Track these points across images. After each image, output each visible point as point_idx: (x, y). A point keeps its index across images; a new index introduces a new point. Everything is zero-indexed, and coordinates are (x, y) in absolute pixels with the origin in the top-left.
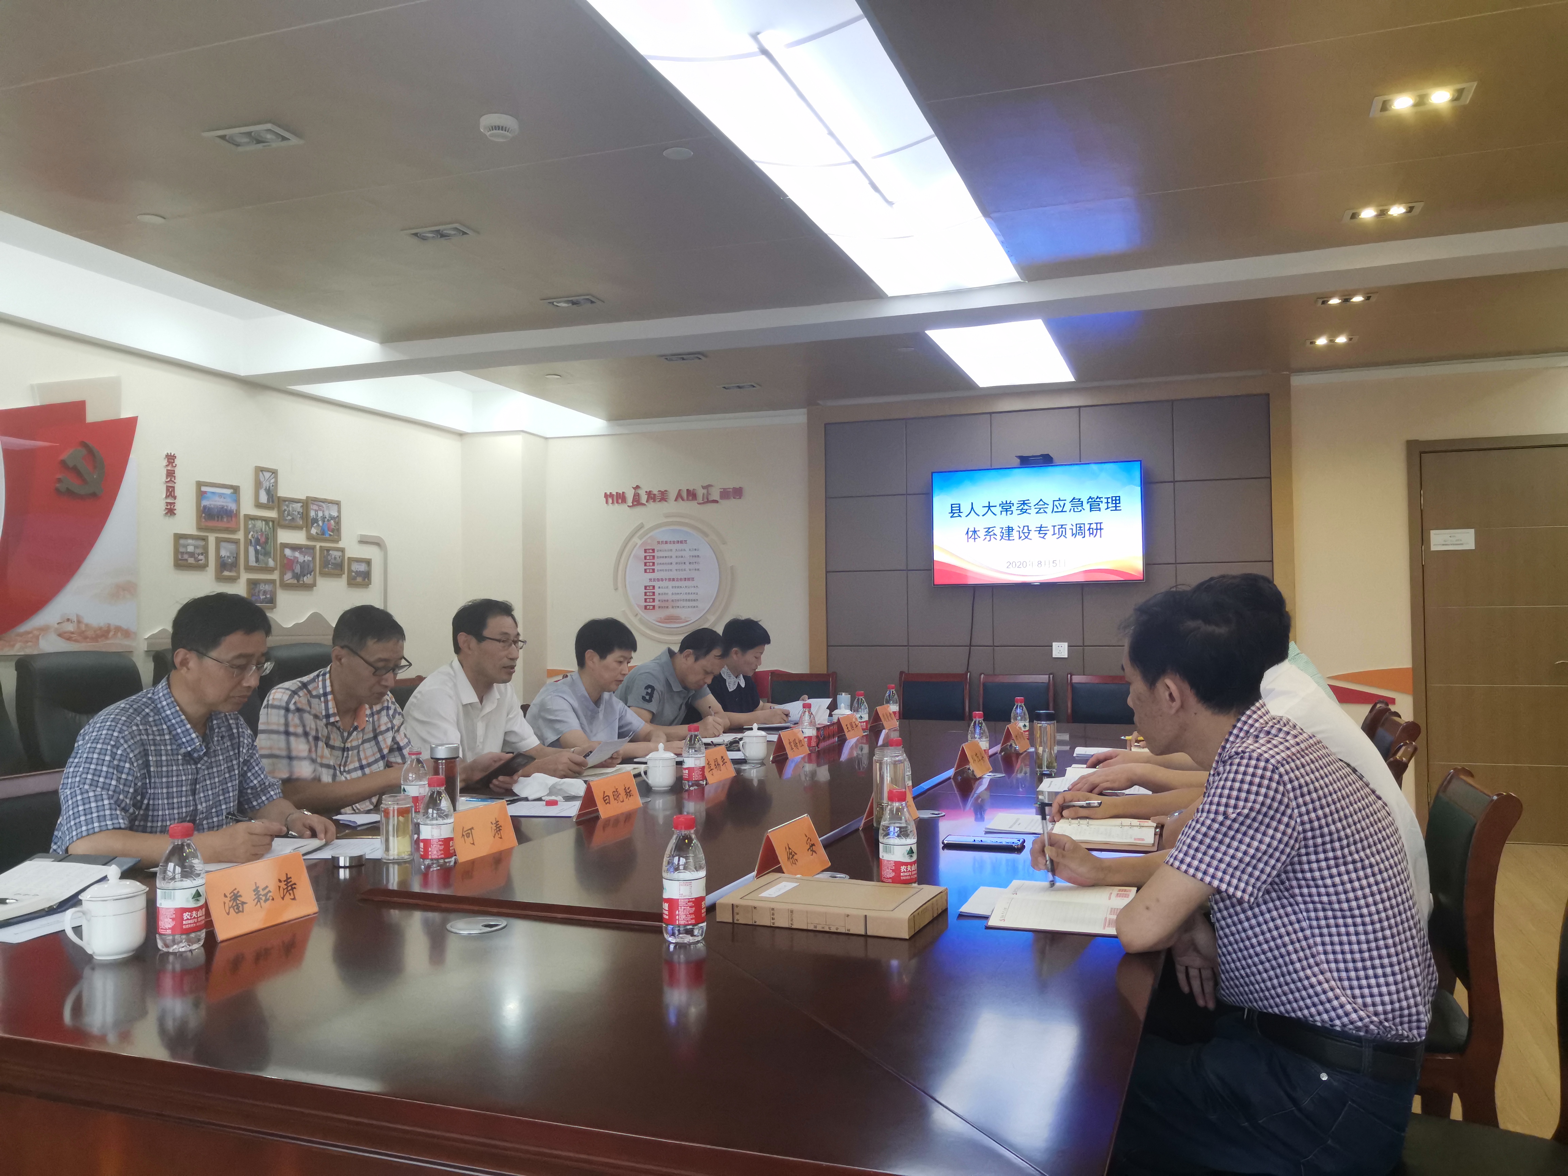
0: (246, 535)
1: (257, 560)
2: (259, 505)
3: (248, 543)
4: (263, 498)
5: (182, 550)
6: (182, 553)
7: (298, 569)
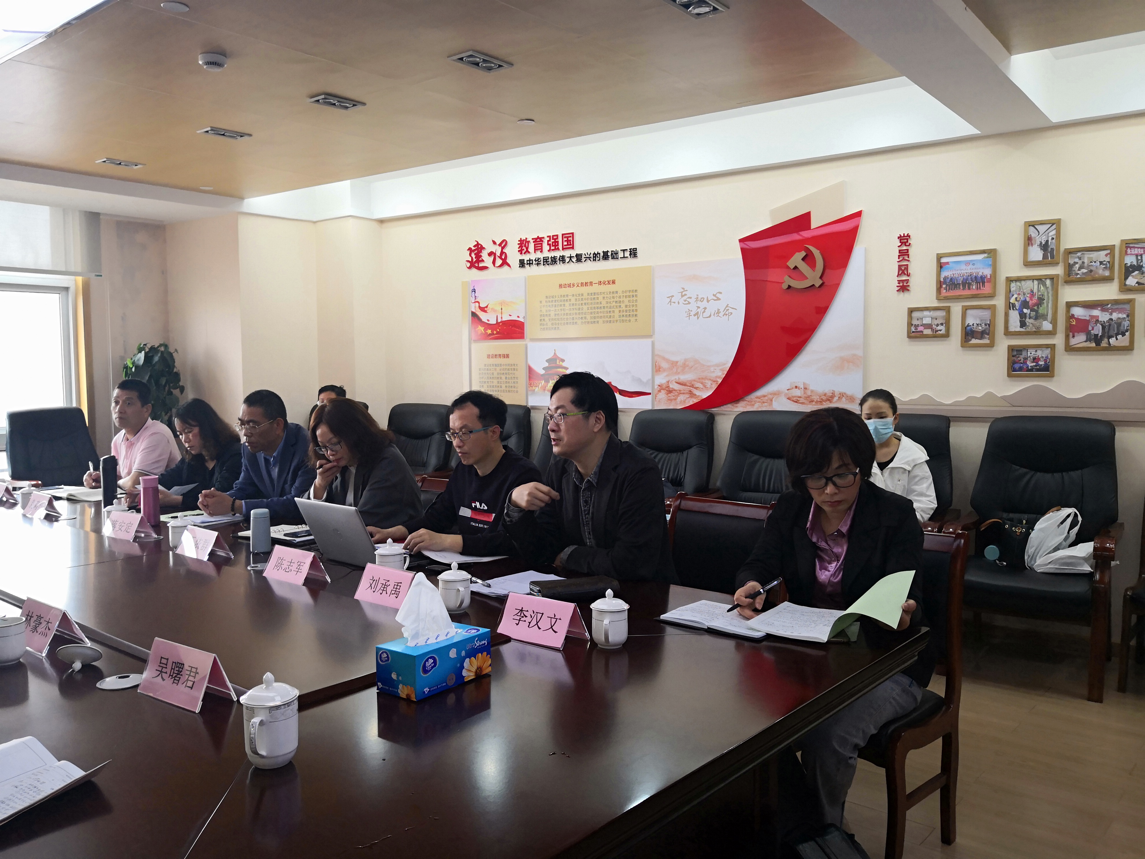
0: (1008, 298)
1: (1023, 324)
2: (1028, 264)
3: (1010, 306)
4: (1036, 254)
5: (915, 322)
6: (916, 326)
7: (1098, 330)
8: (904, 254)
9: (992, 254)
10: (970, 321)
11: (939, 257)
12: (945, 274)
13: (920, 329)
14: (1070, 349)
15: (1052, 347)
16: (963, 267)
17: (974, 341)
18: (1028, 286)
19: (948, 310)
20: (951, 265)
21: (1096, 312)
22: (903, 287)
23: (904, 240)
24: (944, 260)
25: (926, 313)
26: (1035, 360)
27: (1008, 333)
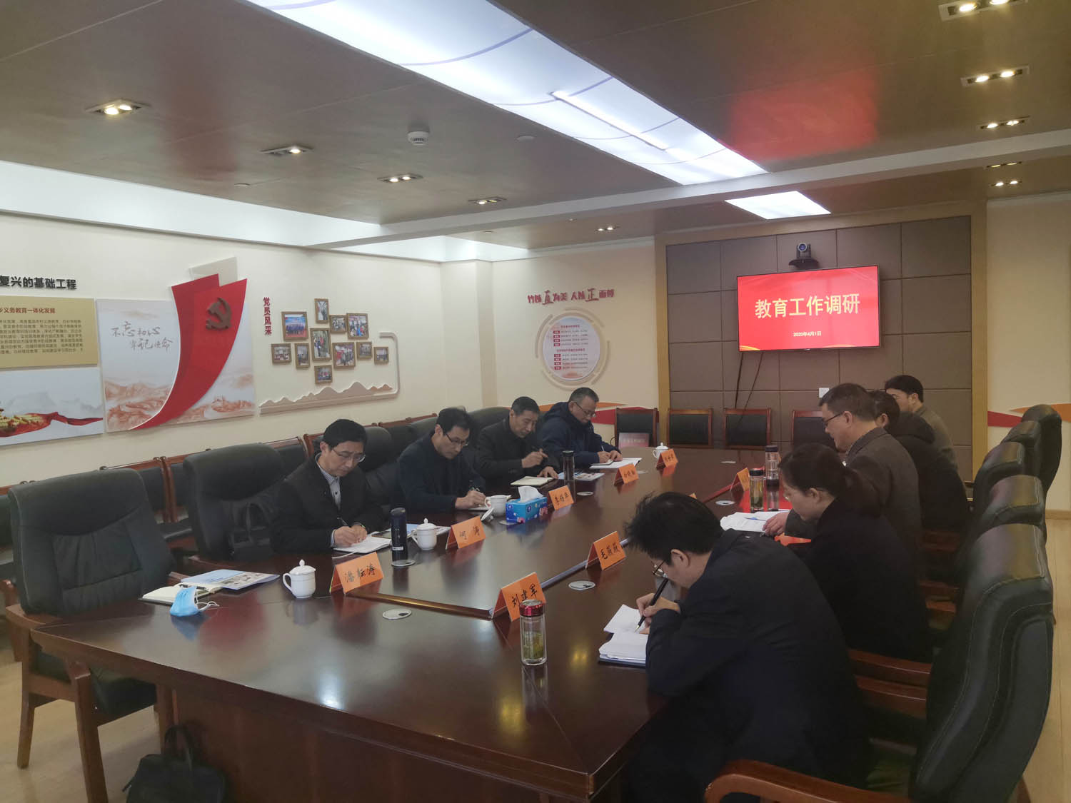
0: (312, 340)
1: (320, 355)
2: (318, 322)
3: (314, 345)
4: (321, 317)
5: (277, 353)
6: (277, 356)
7: (344, 358)
8: (267, 310)
9: (304, 314)
10: (300, 353)
11: (283, 313)
12: (287, 324)
13: (279, 357)
14: (337, 368)
15: (330, 366)
16: (293, 320)
17: (302, 364)
18: (320, 333)
19: (289, 346)
20: (289, 319)
21: (343, 349)
22: (268, 331)
23: (266, 300)
24: (286, 316)
25: (281, 348)
26: (325, 374)
27: (315, 360)
